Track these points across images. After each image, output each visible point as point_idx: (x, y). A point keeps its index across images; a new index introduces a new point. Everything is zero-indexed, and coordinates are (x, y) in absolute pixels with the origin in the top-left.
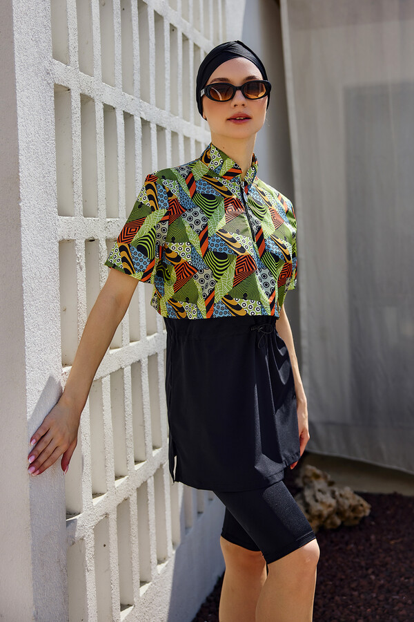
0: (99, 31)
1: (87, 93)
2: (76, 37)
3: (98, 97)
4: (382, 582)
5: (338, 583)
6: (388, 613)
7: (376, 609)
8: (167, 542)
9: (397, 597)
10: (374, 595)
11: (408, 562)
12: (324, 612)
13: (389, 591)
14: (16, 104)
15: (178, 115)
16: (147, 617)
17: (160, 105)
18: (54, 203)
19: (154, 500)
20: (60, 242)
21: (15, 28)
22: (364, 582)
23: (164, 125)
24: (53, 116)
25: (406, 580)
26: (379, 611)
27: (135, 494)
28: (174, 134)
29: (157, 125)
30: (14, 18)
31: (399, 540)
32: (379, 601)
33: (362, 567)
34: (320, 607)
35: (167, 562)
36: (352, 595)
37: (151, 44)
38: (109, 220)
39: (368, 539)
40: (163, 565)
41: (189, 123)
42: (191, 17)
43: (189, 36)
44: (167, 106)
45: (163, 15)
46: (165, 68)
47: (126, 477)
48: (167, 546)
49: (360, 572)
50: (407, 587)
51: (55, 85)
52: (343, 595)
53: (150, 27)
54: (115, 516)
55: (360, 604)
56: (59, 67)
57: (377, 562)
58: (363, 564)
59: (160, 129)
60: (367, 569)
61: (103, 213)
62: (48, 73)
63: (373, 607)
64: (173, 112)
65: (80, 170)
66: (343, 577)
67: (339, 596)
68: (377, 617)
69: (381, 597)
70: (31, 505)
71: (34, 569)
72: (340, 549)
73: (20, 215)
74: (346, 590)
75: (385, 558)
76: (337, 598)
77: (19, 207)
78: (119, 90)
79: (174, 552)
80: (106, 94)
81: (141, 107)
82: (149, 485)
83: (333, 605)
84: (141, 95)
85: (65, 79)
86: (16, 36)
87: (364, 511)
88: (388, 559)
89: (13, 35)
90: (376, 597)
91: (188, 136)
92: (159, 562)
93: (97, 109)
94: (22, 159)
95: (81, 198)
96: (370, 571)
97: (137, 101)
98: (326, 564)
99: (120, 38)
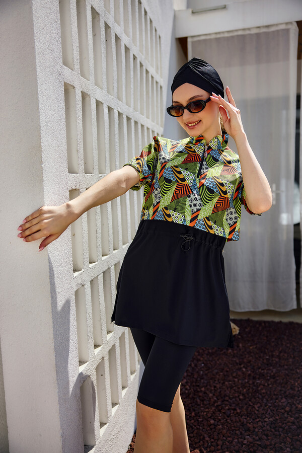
0: (92, 51)
1: (85, 91)
2: (78, 52)
3: (92, 95)
4: (249, 372)
5: (226, 373)
6: (255, 391)
7: (249, 389)
8: (135, 362)
9: (259, 382)
10: (246, 381)
11: (261, 359)
12: (220, 392)
13: (254, 378)
14: (37, 93)
15: (138, 111)
16: (126, 408)
17: (128, 104)
18: (65, 165)
19: (128, 342)
20: (69, 191)
21: (35, 38)
22: (240, 373)
23: (130, 117)
24: (64, 105)
25: (262, 371)
26: (251, 390)
27: (118, 341)
28: (136, 123)
29: (127, 117)
30: (35, 30)
31: (255, 347)
32: (249, 384)
33: (237, 363)
34: (218, 389)
35: (136, 373)
36: (234, 381)
37: (123, 65)
38: (100, 175)
39: (238, 346)
40: (134, 375)
41: (143, 117)
42: (144, 52)
43: (143, 63)
44: (132, 105)
45: (130, 48)
46: (131, 81)
47: (113, 332)
48: (135, 364)
49: (237, 367)
50: (263, 375)
51: (65, 83)
52: (230, 381)
53: (122, 54)
54: (108, 357)
55: (239, 386)
56: (67, 71)
57: (245, 361)
58: (238, 361)
59: (128, 119)
60: (240, 365)
61: (96, 171)
62: (60, 74)
63: (247, 388)
64: (135, 109)
65: (82, 142)
66: (228, 370)
67: (227, 381)
68: (250, 394)
69: (251, 382)
70: (56, 367)
71: (60, 407)
72: (224, 352)
73: (42, 173)
74: (231, 378)
75: (249, 357)
76: (226, 383)
77: (42, 168)
78: (105, 91)
79: (139, 367)
80: (98, 94)
81: (118, 104)
82: (125, 333)
83: (224, 387)
84: (118, 96)
85: (71, 80)
86: (37, 44)
87: (236, 331)
88: (251, 358)
89: (35, 43)
90: (248, 382)
91: (143, 124)
92: (132, 373)
93: (92, 102)
94: (43, 133)
95: (83, 161)
96: (242, 366)
97: (116, 100)
98: (218, 362)
99: (105, 58)
